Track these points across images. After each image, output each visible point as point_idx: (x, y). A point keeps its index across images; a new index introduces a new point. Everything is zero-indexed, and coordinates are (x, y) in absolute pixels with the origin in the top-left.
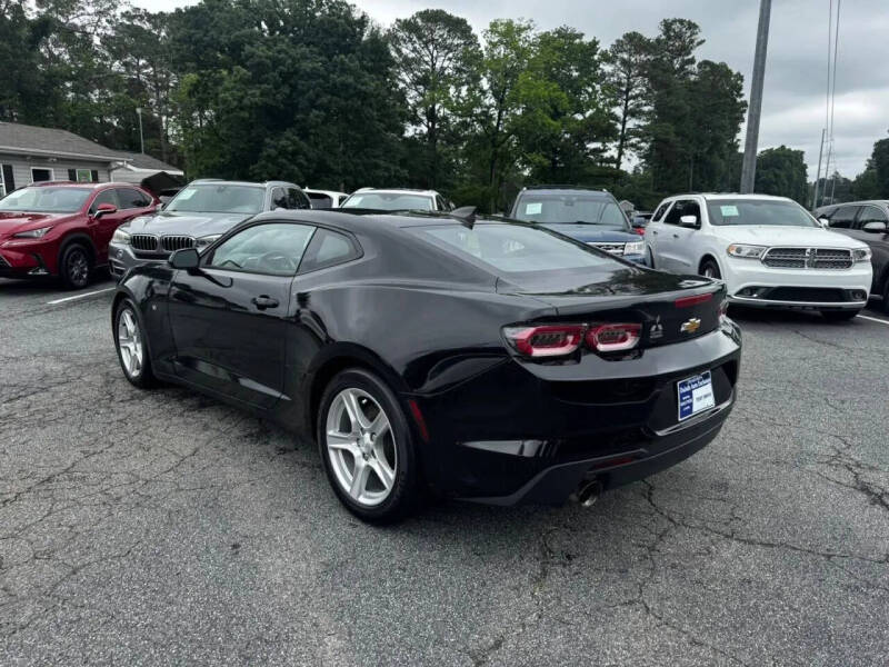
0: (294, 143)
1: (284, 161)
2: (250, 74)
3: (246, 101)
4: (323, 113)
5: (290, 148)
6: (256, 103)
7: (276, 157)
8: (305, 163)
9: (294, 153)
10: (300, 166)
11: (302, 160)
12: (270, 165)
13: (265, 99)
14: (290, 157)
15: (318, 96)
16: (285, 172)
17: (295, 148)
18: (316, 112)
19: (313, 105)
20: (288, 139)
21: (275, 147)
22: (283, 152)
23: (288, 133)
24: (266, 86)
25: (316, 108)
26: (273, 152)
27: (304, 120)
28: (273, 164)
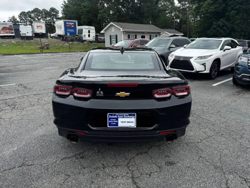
0: (223, 23)
1: (219, 29)
2: (212, 2)
3: (209, 11)
4: (236, 12)
5: (221, 25)
6: (212, 11)
7: (216, 28)
8: (226, 29)
9: (223, 26)
10: (224, 30)
11: (225, 28)
12: (213, 30)
13: (216, 9)
14: (221, 27)
15: (235, 6)
16: (218, 32)
17: (223, 24)
18: (233, 11)
19: (233, 9)
20: (221, 22)
21: (216, 25)
22: (218, 26)
23: (222, 20)
24: (217, 5)
25: (233, 10)
26: (215, 26)
27: (228, 15)
28: (214, 30)
